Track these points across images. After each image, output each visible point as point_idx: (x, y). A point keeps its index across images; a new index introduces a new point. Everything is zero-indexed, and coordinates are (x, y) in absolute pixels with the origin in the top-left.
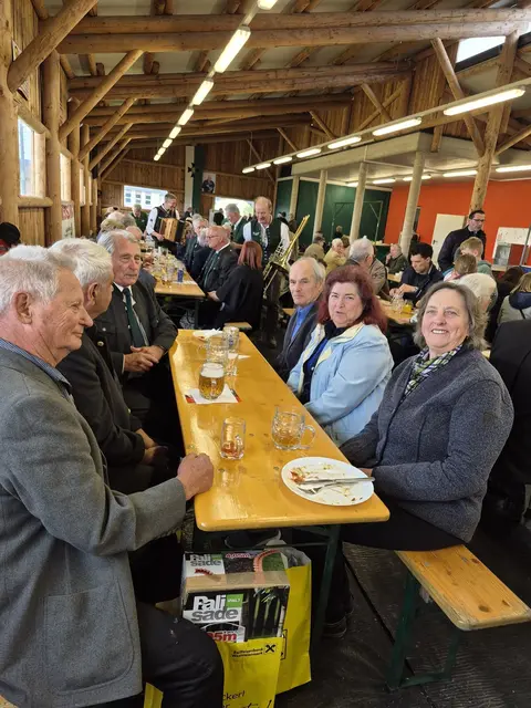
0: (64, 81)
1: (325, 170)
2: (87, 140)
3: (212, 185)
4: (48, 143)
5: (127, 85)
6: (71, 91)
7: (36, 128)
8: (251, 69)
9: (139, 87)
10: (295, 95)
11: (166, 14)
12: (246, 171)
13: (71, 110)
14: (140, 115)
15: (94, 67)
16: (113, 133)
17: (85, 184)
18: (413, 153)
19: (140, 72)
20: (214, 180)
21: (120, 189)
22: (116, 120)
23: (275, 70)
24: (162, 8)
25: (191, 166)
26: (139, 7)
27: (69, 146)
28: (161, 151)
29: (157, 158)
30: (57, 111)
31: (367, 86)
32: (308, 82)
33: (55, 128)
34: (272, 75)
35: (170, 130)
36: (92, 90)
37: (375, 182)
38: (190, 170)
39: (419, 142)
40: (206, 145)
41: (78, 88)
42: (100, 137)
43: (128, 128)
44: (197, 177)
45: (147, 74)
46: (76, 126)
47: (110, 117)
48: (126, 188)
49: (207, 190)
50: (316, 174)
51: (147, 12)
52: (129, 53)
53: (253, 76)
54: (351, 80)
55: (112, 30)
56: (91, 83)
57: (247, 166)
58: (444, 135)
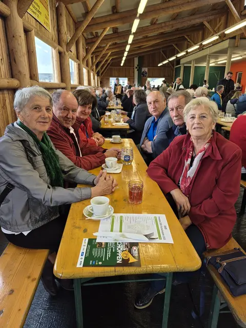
0: (84, 41)
1: (194, 60)
2: (94, 61)
3: (146, 73)
4: (79, 65)
5: (107, 38)
6: (87, 44)
7: (75, 61)
8: (155, 24)
9: (111, 38)
10: (177, 30)
11: (117, 12)
12: (159, 65)
13: (87, 51)
14: (113, 49)
15: (95, 34)
16: (103, 57)
17: (94, 79)
18: (227, 49)
19: (111, 32)
20: (147, 71)
21: (108, 79)
22: (104, 52)
23: (165, 22)
24: (115, 11)
25: (137, 66)
26: (108, 12)
27: (87, 65)
28: (123, 62)
29: (122, 65)
30: (82, 53)
31: (206, 22)
32: (179, 25)
33: (81, 59)
34: (163, 25)
35: (123, 53)
36: (94, 42)
37: (219, 63)
38: (136, 68)
39: (229, 44)
40: (143, 56)
41: (89, 42)
42: (98, 60)
43: (109, 54)
44: (139, 70)
45: (114, 33)
46: (90, 56)
47: (101, 51)
48: (111, 78)
49: (143, 75)
50: (190, 62)
51: (111, 13)
52: (105, 29)
53: (156, 26)
54: (198, 21)
55: (99, 22)
56: (94, 40)
57: (160, 63)
58: (241, 39)
